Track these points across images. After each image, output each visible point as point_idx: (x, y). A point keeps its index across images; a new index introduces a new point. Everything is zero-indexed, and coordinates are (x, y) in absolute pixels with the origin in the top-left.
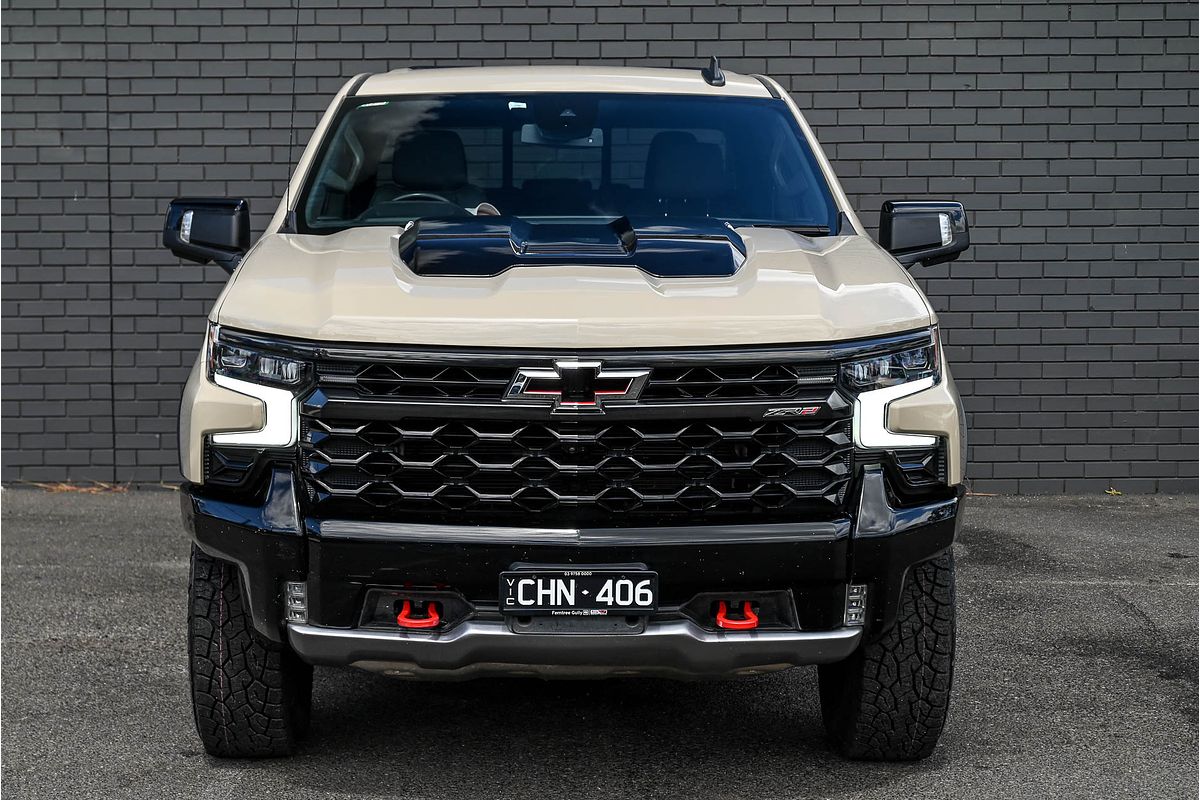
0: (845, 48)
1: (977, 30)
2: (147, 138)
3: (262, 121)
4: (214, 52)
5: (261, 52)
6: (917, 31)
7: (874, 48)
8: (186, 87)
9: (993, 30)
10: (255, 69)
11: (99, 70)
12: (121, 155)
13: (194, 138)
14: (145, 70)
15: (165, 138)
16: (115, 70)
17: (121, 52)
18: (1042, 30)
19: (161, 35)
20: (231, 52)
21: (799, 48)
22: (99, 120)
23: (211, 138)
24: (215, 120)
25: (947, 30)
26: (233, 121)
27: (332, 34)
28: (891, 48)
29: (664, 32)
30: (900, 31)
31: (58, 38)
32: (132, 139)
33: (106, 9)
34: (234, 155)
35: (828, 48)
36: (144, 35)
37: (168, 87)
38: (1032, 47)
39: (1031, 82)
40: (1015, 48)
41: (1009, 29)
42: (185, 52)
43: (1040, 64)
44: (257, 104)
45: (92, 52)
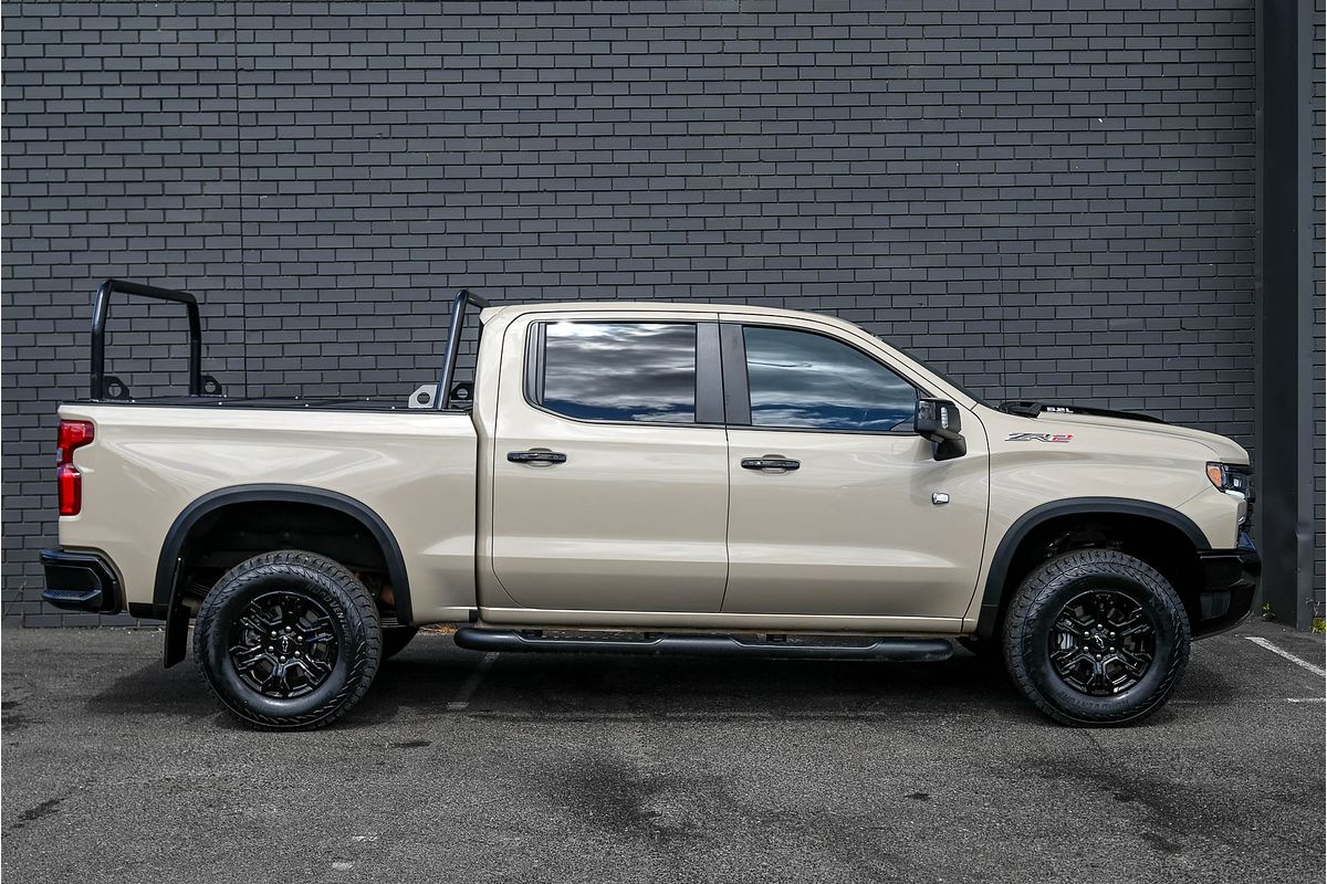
0: (825, 276)
1: (927, 261)
2: (277, 351)
3: (369, 336)
4: (331, 282)
5: (367, 282)
6: (880, 262)
7: (849, 276)
8: (306, 310)
9: (939, 260)
10: (361, 295)
11: (238, 297)
12: (254, 364)
13: (314, 350)
14: (275, 296)
15: (289, 350)
16: (251, 297)
17: (254, 283)
18: (977, 260)
19: (286, 269)
20: (342, 282)
21: (789, 276)
22: (237, 337)
23: (327, 350)
24: (331, 336)
25: (904, 261)
26: (343, 337)
27: (423, 268)
28: (860, 275)
29: (685, 264)
30: (868, 262)
31: (205, 272)
32: (265, 351)
33: (243, 249)
34: (345, 363)
35: (813, 276)
36: (275, 269)
37: (294, 310)
38: (969, 274)
39: (970, 301)
40: (958, 274)
41: (952, 261)
42: (305, 283)
43: (977, 287)
44: (363, 323)
45: (230, 283)
